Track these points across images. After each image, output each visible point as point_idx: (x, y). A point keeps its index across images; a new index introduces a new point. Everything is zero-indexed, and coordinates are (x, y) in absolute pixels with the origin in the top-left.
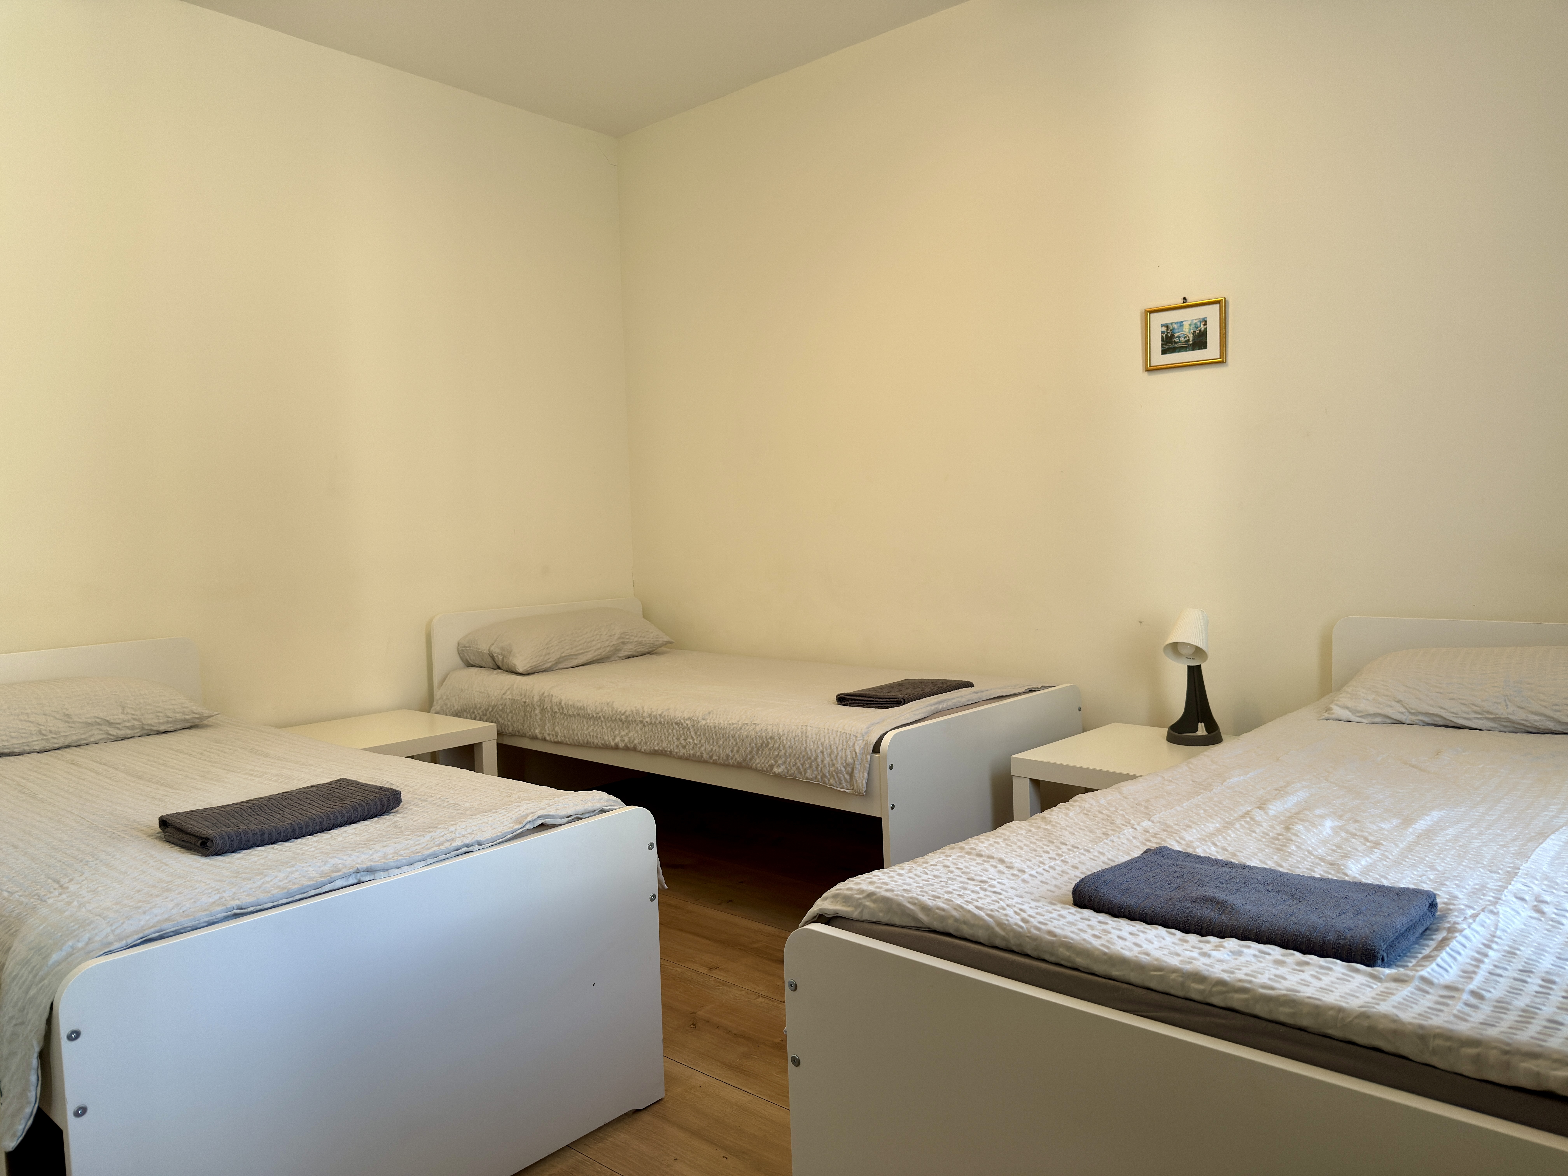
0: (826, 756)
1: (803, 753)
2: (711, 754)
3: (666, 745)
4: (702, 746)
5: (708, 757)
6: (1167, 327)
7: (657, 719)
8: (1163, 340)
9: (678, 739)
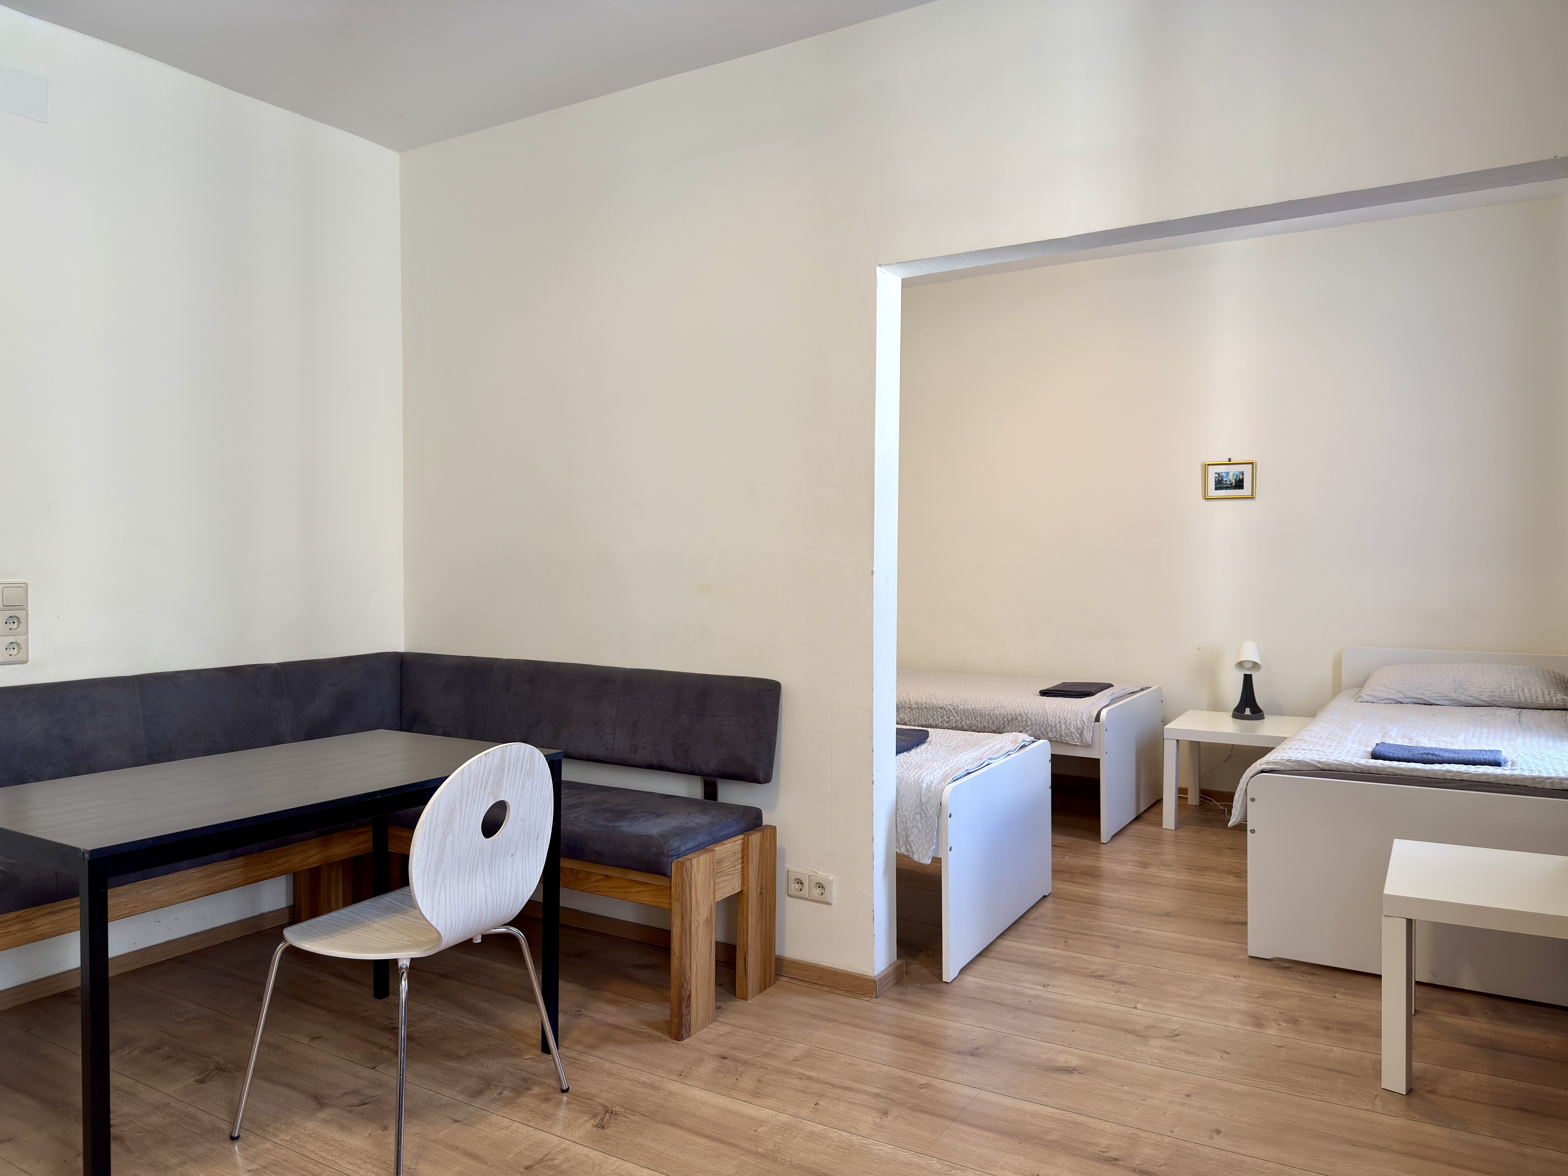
0: (1062, 724)
1: (1046, 723)
2: (970, 726)
3: (932, 721)
4: (963, 721)
5: (968, 728)
6: (1219, 474)
7: (923, 705)
8: (1216, 481)
9: (942, 718)
